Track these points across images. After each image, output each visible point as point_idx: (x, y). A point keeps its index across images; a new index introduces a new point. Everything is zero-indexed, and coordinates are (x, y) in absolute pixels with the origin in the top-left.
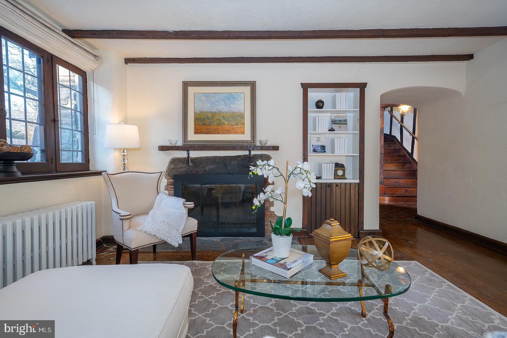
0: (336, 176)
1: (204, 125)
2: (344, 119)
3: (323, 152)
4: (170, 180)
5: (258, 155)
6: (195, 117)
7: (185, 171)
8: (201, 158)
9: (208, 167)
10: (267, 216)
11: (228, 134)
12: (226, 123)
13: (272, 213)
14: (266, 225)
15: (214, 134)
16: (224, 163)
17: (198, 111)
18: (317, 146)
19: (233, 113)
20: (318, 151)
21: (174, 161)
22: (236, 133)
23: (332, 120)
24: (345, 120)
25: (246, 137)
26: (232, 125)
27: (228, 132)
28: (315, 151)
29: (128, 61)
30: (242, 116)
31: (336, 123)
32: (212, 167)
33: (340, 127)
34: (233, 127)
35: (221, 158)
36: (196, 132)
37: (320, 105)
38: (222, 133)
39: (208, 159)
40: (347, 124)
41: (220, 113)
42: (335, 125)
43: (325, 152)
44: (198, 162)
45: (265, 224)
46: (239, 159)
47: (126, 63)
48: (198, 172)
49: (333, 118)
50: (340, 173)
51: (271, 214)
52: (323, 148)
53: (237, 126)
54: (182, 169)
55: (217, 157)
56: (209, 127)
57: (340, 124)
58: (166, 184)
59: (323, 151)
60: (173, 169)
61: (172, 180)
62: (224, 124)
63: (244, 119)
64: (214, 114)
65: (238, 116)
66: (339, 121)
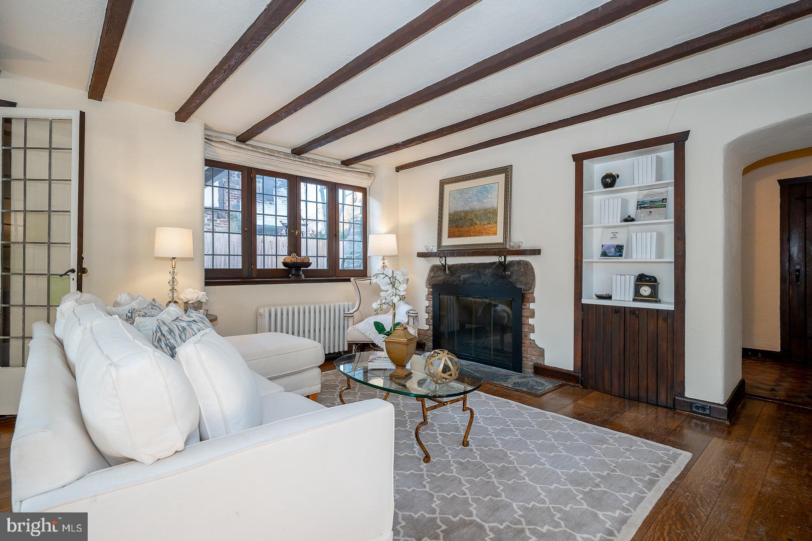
0: (638, 296)
1: (457, 226)
2: (661, 198)
3: (618, 256)
4: (430, 289)
5: (514, 261)
6: (449, 218)
7: (443, 280)
8: (457, 265)
9: (463, 276)
10: (526, 345)
11: (480, 235)
12: (478, 223)
13: (532, 342)
14: (525, 357)
15: (466, 236)
16: (478, 271)
17: (452, 212)
18: (609, 247)
19: (486, 210)
20: (610, 255)
21: (434, 269)
22: (488, 234)
23: (638, 202)
24: (663, 199)
25: (498, 238)
26: (484, 225)
27: (479, 233)
28: (604, 254)
29: (399, 169)
30: (495, 212)
31: (644, 208)
32: (467, 276)
33: (651, 212)
34: (485, 227)
35: (475, 265)
36: (451, 235)
37: (609, 181)
38: (474, 236)
39: (463, 266)
40: (665, 207)
41: (473, 211)
42: (643, 210)
43: (622, 256)
44: (455, 270)
45: (523, 355)
46: (494, 266)
47: (397, 171)
48: (454, 281)
49: (641, 198)
50: (646, 291)
51: (531, 344)
52: (619, 249)
53: (489, 226)
54: (441, 277)
55: (471, 264)
56: (461, 229)
57: (652, 208)
58: (426, 294)
59: (618, 254)
60: (433, 277)
61: (431, 290)
62: (476, 224)
63: (497, 215)
64: (466, 213)
65: (490, 212)
66: (651, 202)
